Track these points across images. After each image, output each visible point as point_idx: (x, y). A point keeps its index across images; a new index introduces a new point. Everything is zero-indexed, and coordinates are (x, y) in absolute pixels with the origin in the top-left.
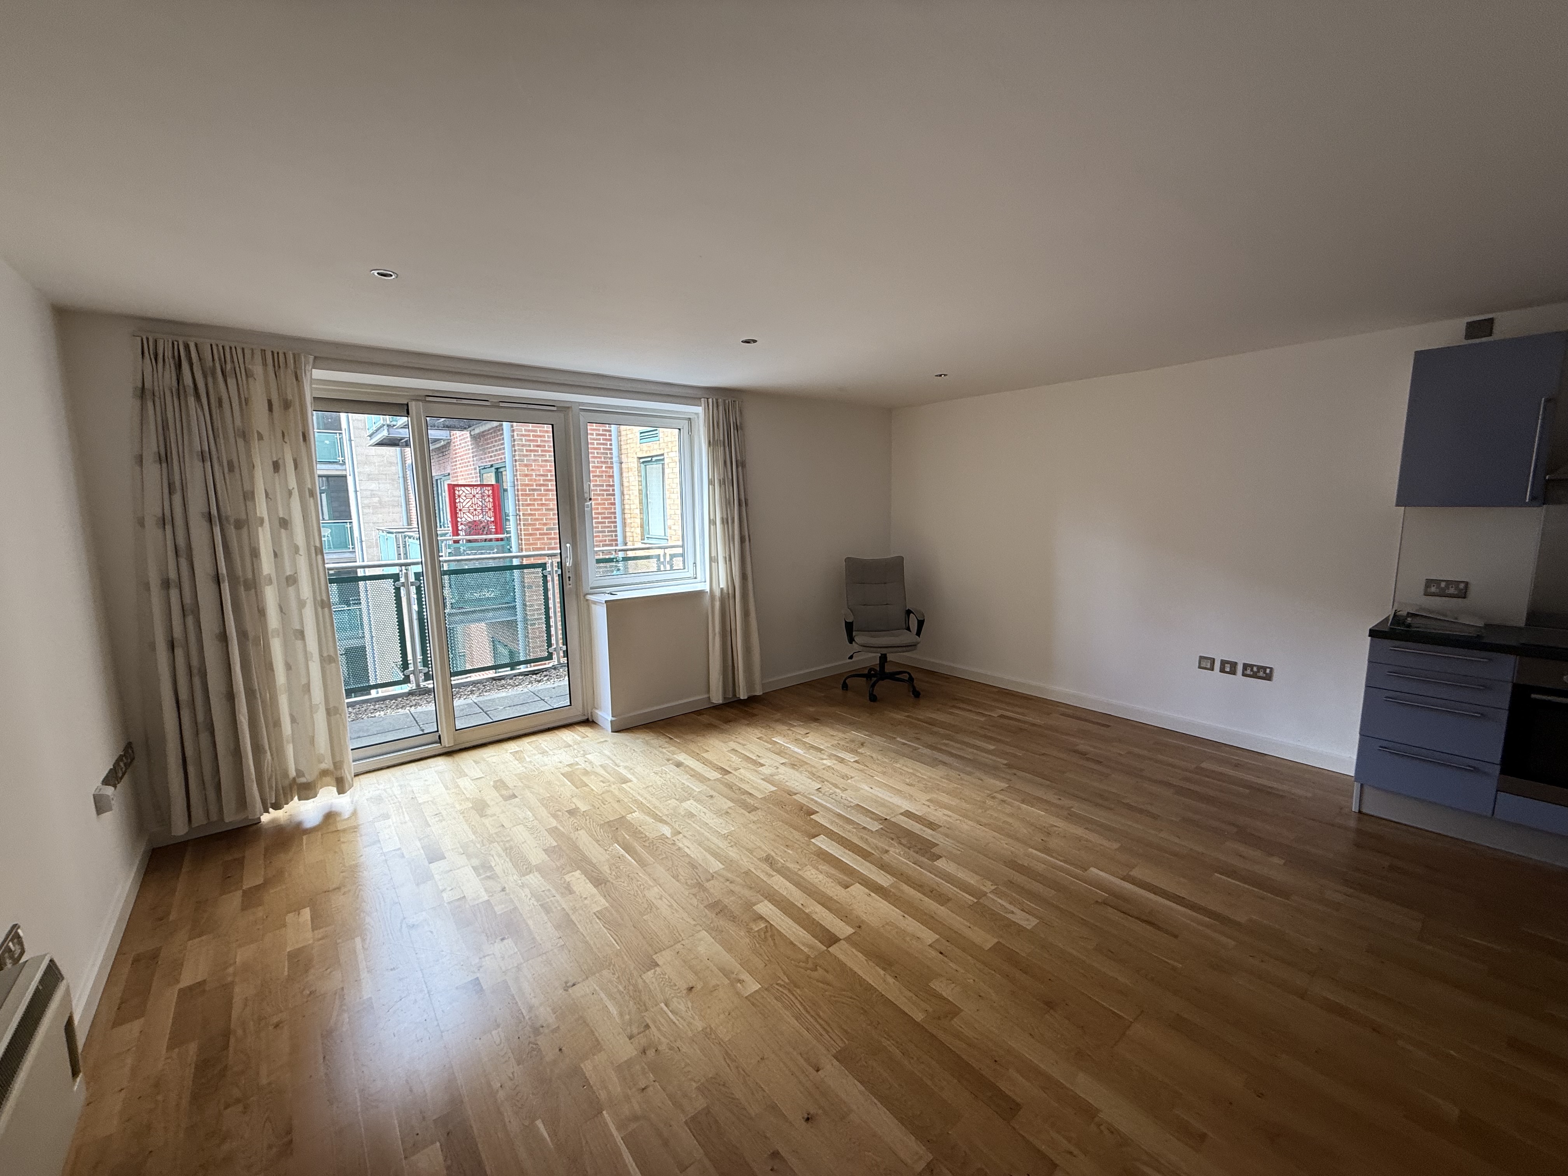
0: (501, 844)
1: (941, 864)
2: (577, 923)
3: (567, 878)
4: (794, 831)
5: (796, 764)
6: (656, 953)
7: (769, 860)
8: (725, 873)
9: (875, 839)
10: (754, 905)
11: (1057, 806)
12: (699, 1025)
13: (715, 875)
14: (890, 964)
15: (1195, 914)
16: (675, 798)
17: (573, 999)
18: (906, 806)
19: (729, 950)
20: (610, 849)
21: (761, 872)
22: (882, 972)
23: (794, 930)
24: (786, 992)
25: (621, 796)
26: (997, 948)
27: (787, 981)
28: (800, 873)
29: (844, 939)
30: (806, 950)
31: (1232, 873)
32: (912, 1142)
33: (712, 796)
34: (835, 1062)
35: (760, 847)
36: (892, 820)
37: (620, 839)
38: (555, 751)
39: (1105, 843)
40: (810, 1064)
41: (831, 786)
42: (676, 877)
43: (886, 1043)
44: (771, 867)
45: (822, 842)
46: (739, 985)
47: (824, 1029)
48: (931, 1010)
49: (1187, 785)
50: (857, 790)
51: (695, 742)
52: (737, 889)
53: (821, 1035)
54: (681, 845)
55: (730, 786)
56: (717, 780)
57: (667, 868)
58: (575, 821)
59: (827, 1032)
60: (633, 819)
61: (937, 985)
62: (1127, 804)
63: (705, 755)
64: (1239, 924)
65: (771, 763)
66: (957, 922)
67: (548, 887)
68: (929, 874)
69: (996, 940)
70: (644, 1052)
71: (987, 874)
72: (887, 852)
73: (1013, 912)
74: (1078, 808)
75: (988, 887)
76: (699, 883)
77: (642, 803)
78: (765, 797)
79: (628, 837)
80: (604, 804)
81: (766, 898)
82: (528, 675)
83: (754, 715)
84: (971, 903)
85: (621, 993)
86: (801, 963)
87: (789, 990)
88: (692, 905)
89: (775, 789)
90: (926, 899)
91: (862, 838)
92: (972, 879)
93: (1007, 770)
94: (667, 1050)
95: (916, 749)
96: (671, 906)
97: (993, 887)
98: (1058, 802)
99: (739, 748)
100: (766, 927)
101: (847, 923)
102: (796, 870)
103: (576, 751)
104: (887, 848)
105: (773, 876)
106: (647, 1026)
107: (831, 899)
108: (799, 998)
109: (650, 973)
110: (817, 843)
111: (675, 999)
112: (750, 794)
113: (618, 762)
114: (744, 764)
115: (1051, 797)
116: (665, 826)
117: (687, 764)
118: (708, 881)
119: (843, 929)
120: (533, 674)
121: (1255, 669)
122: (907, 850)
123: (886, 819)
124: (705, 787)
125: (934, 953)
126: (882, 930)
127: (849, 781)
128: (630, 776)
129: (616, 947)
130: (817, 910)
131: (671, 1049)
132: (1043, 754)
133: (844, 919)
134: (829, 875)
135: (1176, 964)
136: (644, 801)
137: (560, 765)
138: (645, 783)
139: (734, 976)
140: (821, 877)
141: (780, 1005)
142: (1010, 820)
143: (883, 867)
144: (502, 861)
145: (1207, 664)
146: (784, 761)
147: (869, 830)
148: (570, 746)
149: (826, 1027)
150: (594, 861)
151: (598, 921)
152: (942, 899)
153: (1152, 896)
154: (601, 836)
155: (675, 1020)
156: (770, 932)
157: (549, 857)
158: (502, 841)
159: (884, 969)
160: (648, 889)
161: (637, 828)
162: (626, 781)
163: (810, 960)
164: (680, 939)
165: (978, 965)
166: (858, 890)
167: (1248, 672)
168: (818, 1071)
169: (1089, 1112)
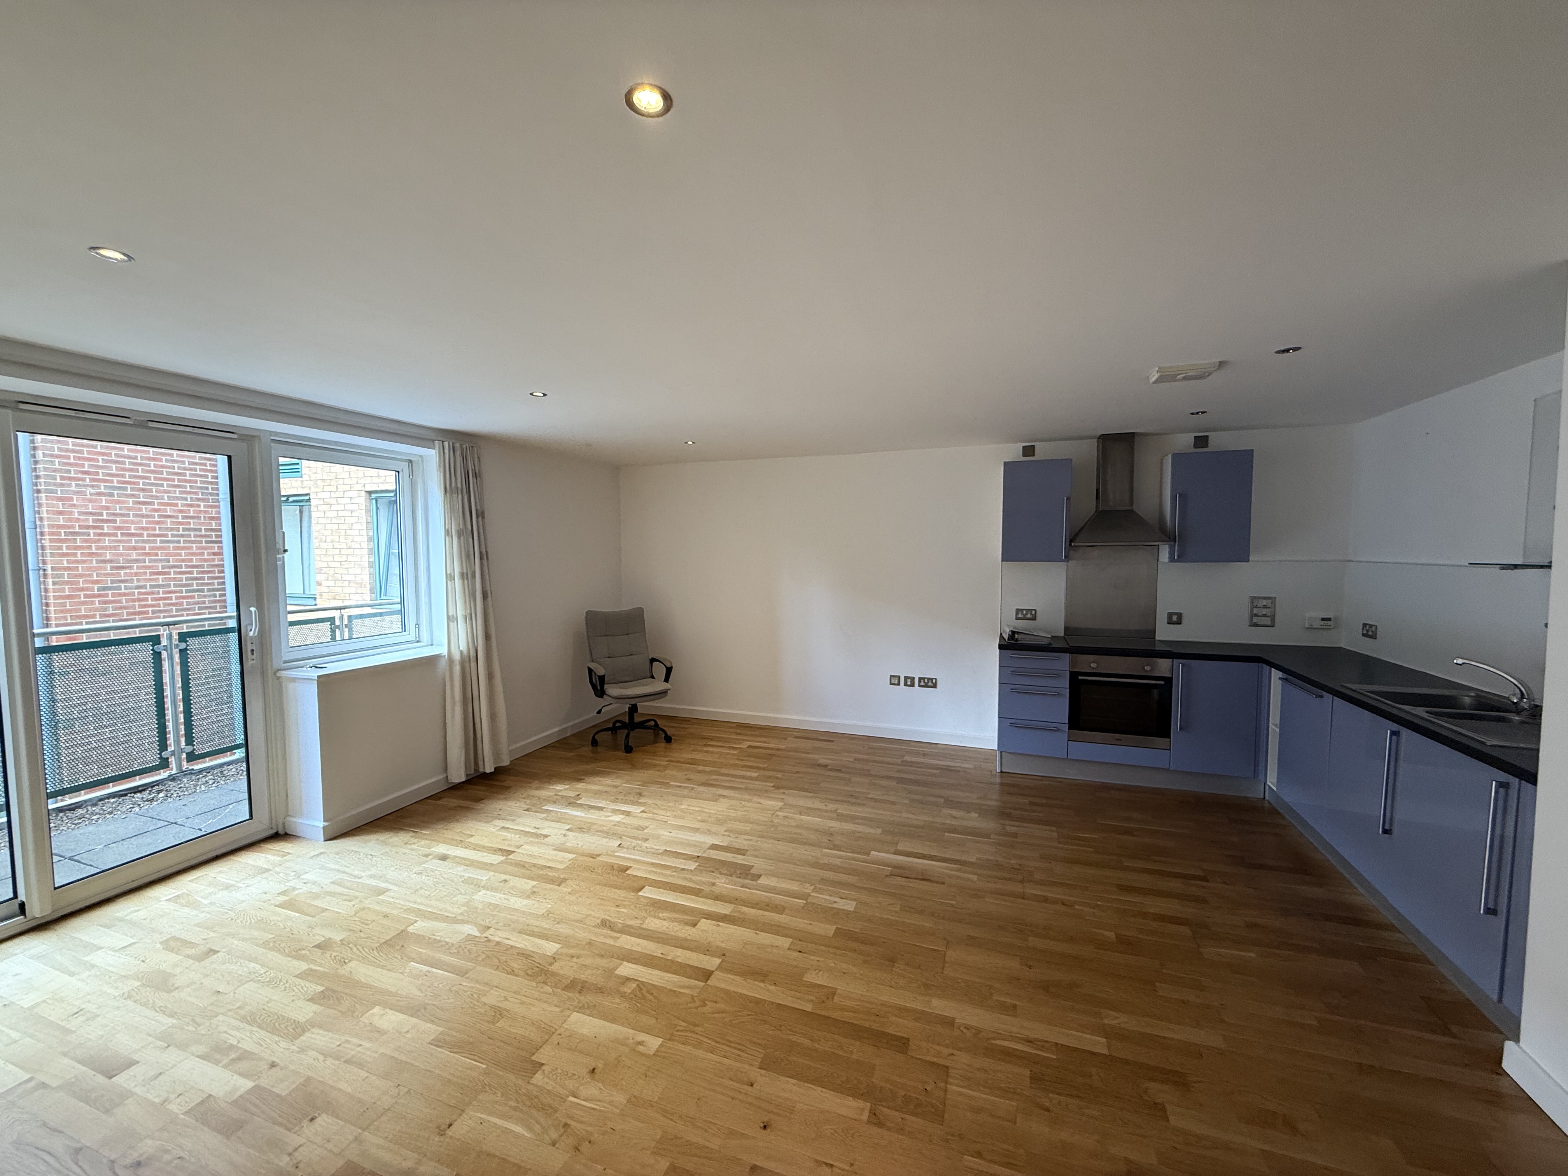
0: (230, 1013)
1: (762, 881)
2: (412, 1062)
3: (365, 1019)
4: (617, 891)
5: (583, 828)
6: (534, 1054)
7: (604, 923)
8: (564, 951)
9: (697, 876)
10: (615, 970)
11: (826, 811)
12: (620, 1098)
13: (556, 957)
14: (766, 976)
15: (947, 865)
16: (461, 894)
17: (458, 1140)
18: (710, 840)
19: (613, 1020)
20: (407, 970)
21: (604, 938)
22: (762, 985)
23: (666, 978)
24: (689, 1034)
25: (384, 909)
26: (839, 933)
27: (684, 1024)
28: (644, 926)
29: (716, 970)
30: (687, 991)
31: (954, 830)
32: (851, 1102)
33: (506, 881)
34: (763, 1072)
35: (589, 915)
36: (704, 855)
37: (413, 955)
38: (249, 882)
39: (872, 831)
40: (743, 1083)
41: (631, 840)
42: (512, 972)
43: (794, 1038)
44: (612, 930)
45: (648, 893)
46: (640, 1047)
47: (740, 1050)
48: (814, 998)
49: (902, 775)
50: (658, 837)
51: (450, 830)
52: (588, 961)
53: (739, 1056)
54: (498, 939)
55: (522, 865)
56: (502, 862)
57: (495, 967)
58: (335, 954)
59: (743, 1051)
60: (417, 930)
61: (811, 977)
62: (871, 798)
63: (471, 840)
64: (972, 863)
65: (554, 831)
66: (799, 923)
67: (343, 1039)
68: (758, 892)
69: (834, 927)
70: (577, 1149)
71: (802, 879)
72: (714, 884)
73: (835, 902)
74: (843, 809)
75: (808, 889)
76: (542, 969)
77: (419, 910)
78: (567, 867)
79: (424, 951)
80: (367, 924)
81: (623, 960)
82: (126, 795)
83: (508, 788)
84: (802, 905)
85: (515, 1109)
86: (689, 1005)
87: (690, 1031)
88: (546, 993)
89: (574, 856)
90: (766, 913)
91: (685, 878)
92: (794, 887)
93: (777, 791)
94: (601, 1137)
95: (693, 789)
96: (522, 1003)
97: (813, 887)
98: (825, 808)
99: (508, 824)
100: (638, 985)
101: (712, 956)
102: (639, 925)
103: (281, 875)
104: (713, 881)
105: (619, 938)
106: (566, 1125)
107: (686, 940)
108: (704, 1034)
109: (539, 1075)
110: (647, 895)
111: (581, 1088)
112: (549, 867)
113: (356, 873)
114: (526, 839)
115: (818, 804)
116: (465, 925)
117: (455, 854)
118: (551, 964)
119: (711, 963)
120: (135, 793)
121: (926, 681)
122: (729, 877)
123: (698, 857)
124: (492, 873)
125: (796, 954)
126: (744, 950)
127: (646, 831)
128: (384, 885)
129: (480, 1067)
130: (678, 954)
131: (604, 1133)
132: (797, 772)
133: (707, 953)
134: (674, 920)
135: (952, 902)
136: (420, 907)
137: (268, 896)
138: (410, 888)
139: (631, 1041)
140: (665, 923)
141: (690, 1048)
142: (798, 831)
143: (717, 898)
144: (248, 1034)
145: (895, 680)
146: (568, 827)
147: (688, 870)
148: (268, 870)
149: (739, 1047)
150: (394, 990)
151: (439, 1049)
152: (780, 909)
153: (917, 860)
154: (386, 960)
155: (593, 1106)
156: (643, 989)
157: (322, 1005)
158: (230, 1010)
159: (763, 981)
160: (485, 995)
161: (429, 938)
162: (382, 892)
163: (695, 999)
164: (554, 1030)
165: (832, 950)
166: (704, 924)
167: (922, 683)
168: (752, 1085)
169: (950, 1023)
